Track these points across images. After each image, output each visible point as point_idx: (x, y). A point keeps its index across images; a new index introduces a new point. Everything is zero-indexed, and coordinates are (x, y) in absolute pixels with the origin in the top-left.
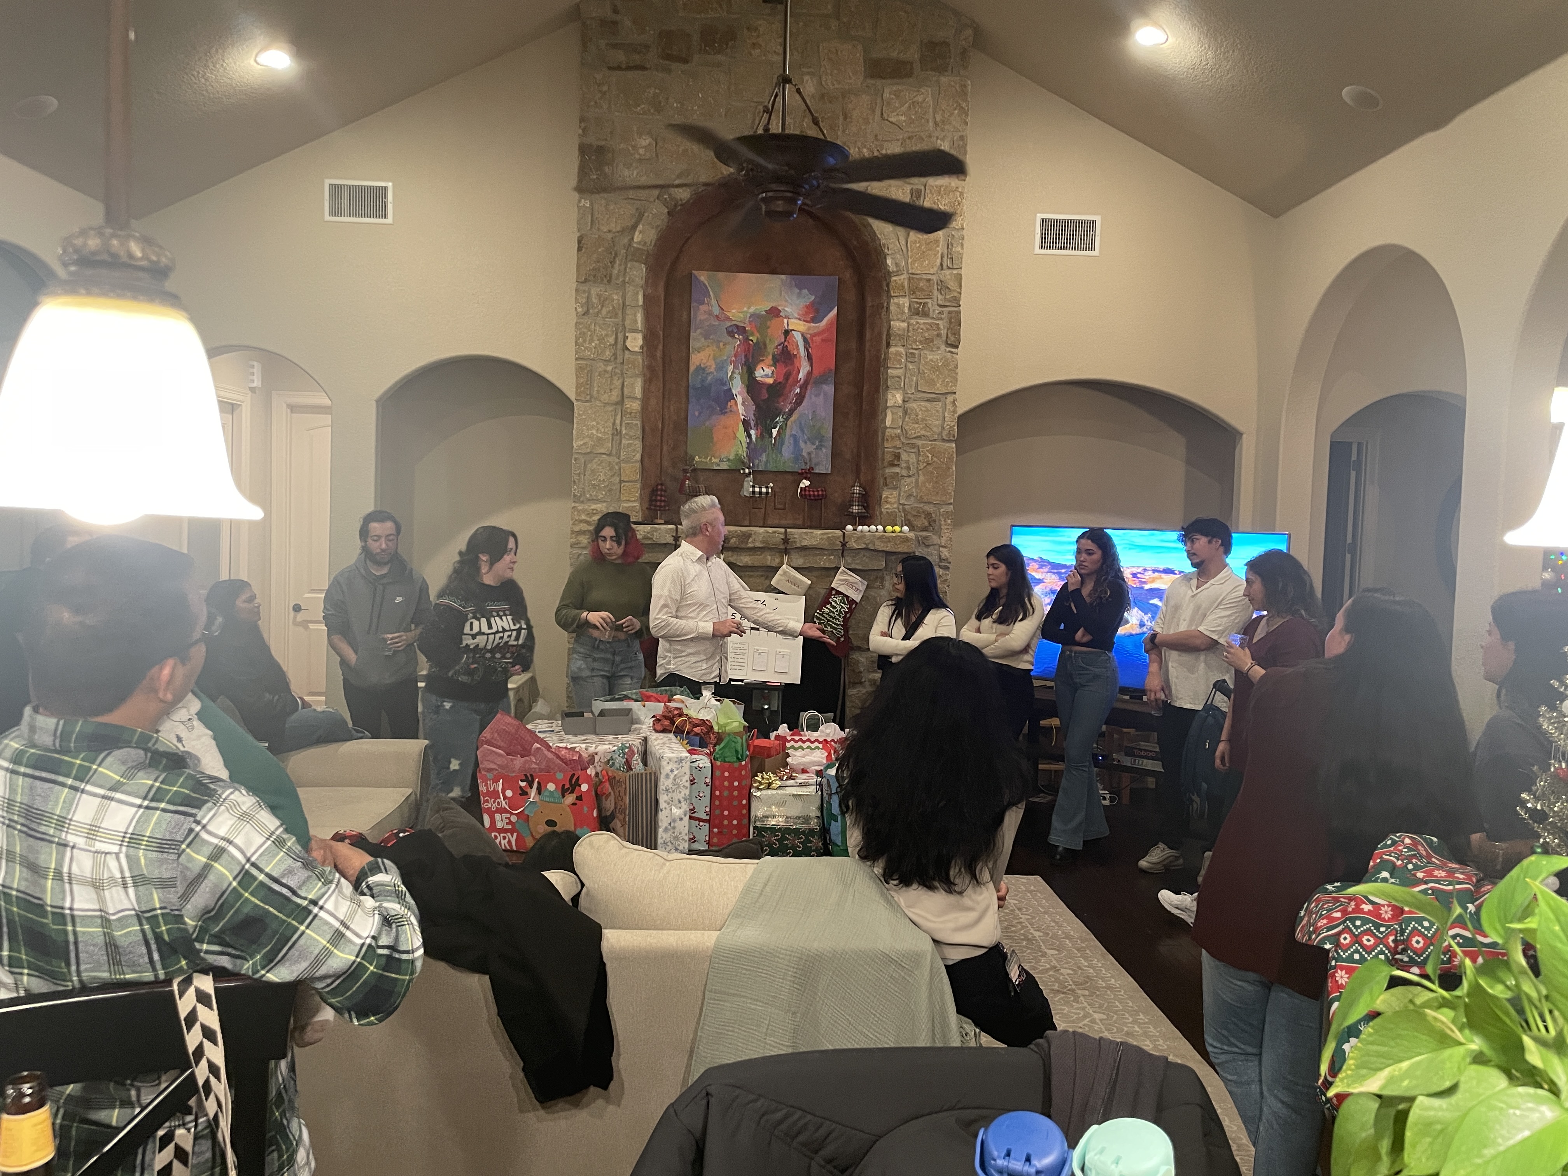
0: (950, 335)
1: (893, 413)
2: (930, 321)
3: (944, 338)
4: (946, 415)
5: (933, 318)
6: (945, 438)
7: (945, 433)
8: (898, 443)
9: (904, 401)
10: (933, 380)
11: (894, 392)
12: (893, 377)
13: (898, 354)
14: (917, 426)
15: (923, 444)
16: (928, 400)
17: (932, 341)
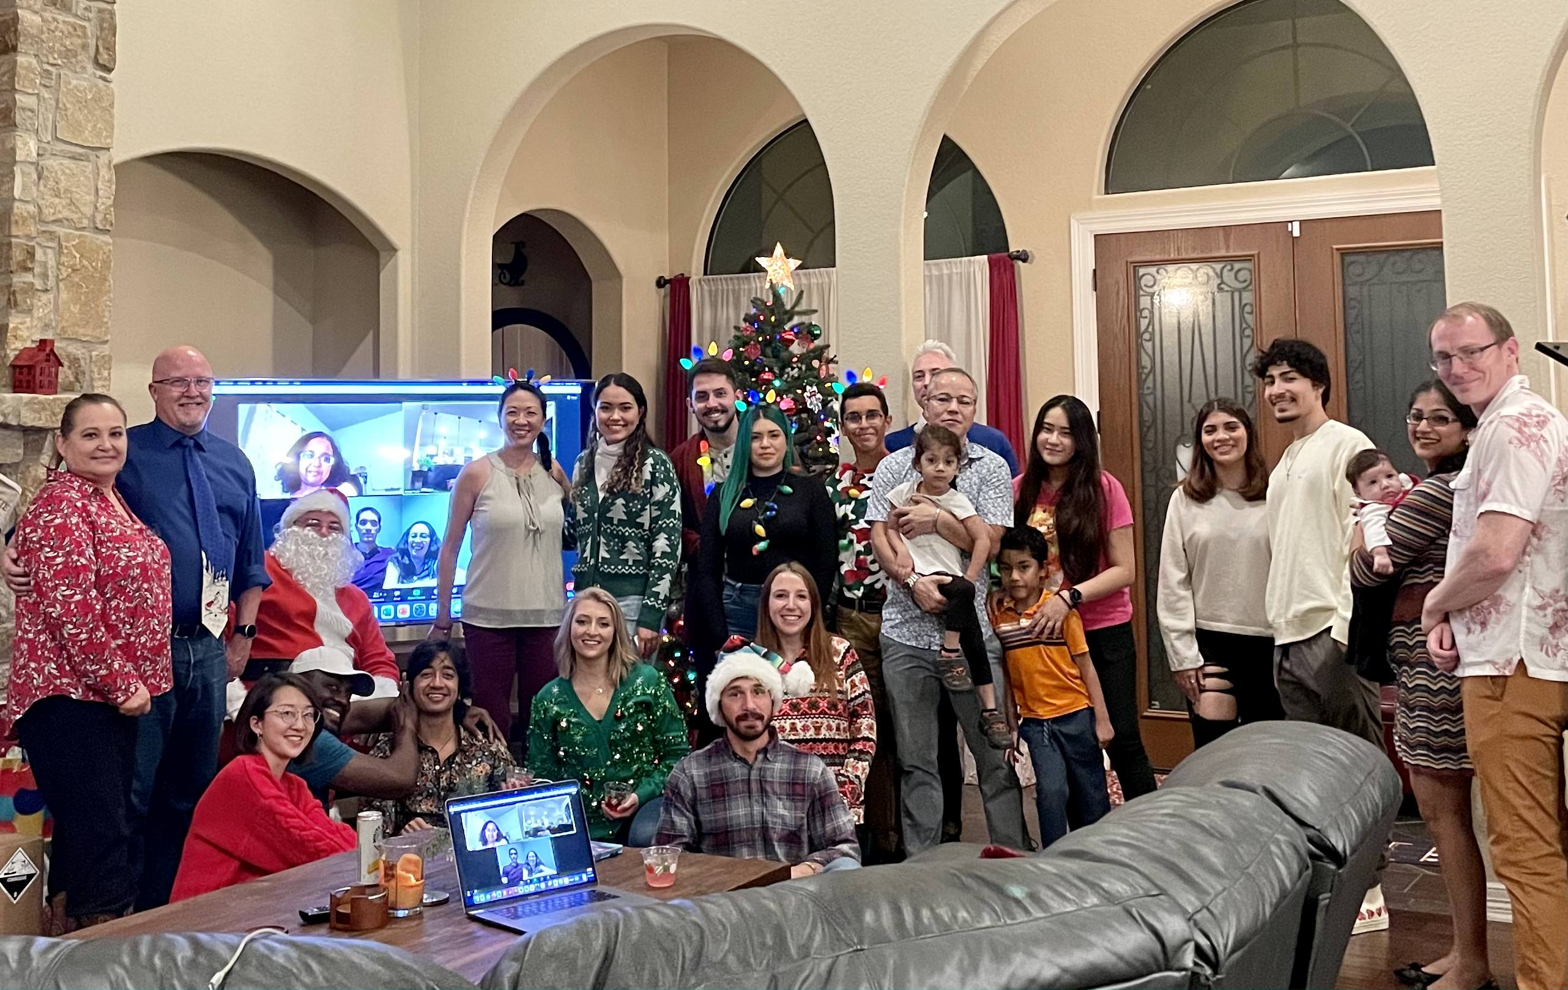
0: (101, 49)
1: (23, 173)
2: (71, 20)
3: (92, 52)
4: (100, 186)
5: (76, 16)
6: (100, 227)
7: (99, 217)
8: (32, 230)
9: (38, 155)
10: (79, 123)
11: (26, 136)
12: (23, 109)
13: (29, 68)
14: (57, 201)
15: (67, 235)
16: (73, 158)
17: (75, 56)
